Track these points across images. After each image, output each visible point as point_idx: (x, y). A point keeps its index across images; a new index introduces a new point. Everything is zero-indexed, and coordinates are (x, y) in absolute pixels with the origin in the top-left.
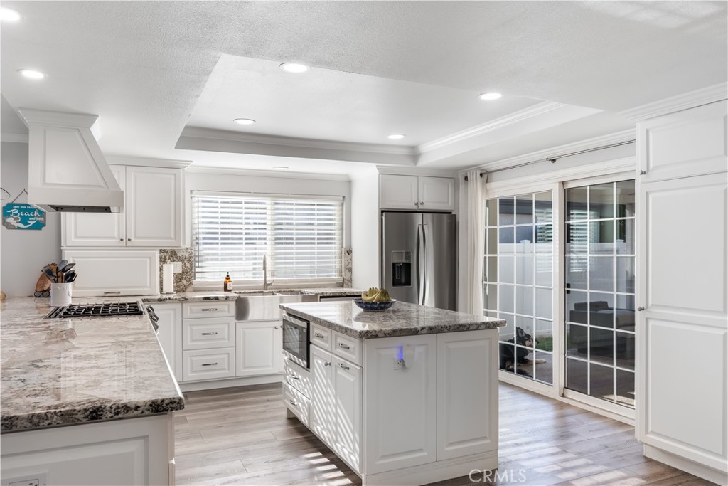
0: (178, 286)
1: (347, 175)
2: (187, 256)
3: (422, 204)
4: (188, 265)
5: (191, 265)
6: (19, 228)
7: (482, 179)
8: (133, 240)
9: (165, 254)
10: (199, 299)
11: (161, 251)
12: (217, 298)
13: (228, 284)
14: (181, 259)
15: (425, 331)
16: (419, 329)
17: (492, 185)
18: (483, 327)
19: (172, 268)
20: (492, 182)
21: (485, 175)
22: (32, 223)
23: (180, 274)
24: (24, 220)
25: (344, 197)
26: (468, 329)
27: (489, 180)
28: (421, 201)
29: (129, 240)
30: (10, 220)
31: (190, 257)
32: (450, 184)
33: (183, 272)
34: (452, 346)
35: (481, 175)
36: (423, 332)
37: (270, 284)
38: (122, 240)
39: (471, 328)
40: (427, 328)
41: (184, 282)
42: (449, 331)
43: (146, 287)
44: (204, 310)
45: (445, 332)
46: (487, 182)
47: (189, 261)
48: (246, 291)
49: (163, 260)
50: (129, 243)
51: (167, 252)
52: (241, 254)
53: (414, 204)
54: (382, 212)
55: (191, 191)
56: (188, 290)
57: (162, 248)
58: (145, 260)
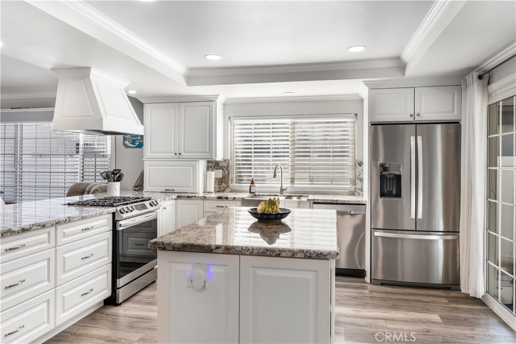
0: (220, 188)
1: (358, 94)
2: (226, 165)
3: (418, 115)
4: (226, 172)
5: (228, 172)
6: (131, 147)
7: (481, 82)
8: (183, 154)
9: (211, 164)
10: (214, 198)
11: (208, 162)
12: (227, 198)
13: (252, 187)
14: (222, 168)
15: (220, 250)
16: (213, 247)
17: (493, 87)
18: (299, 255)
19: (213, 175)
20: (492, 83)
21: (486, 76)
22: (137, 144)
23: (221, 178)
24: (133, 143)
25: (356, 115)
26: (278, 255)
27: (491, 82)
28: (417, 111)
29: (180, 154)
30: (127, 142)
31: (228, 166)
32: (456, 92)
33: (223, 177)
34: (260, 272)
35: (480, 77)
36: (217, 251)
37: (285, 190)
38: (175, 154)
39: (283, 254)
40: (223, 248)
41: (224, 184)
42: (251, 254)
43: (190, 187)
44: (217, 206)
45: (246, 255)
46: (489, 84)
47: (227, 169)
48: (264, 194)
49: (208, 168)
50: (180, 156)
51: (212, 163)
52: (269, 165)
53: (409, 116)
54: (372, 125)
55: (230, 118)
56: (226, 191)
57: (210, 160)
58: (190, 168)
